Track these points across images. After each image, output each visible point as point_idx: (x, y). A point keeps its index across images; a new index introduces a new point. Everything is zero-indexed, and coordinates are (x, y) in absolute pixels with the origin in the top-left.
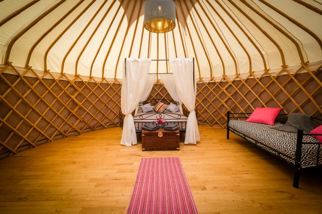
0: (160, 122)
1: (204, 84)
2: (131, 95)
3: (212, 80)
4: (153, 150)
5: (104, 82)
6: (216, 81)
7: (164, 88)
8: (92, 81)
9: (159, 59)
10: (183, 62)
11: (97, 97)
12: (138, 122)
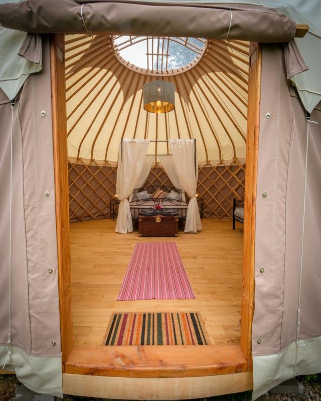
0: (158, 208)
1: (211, 168)
2: (127, 178)
3: (221, 164)
4: (150, 236)
5: (93, 164)
6: (226, 165)
7: (164, 173)
8: (80, 163)
9: (158, 140)
10: (183, 143)
11: (85, 182)
12: (135, 208)
